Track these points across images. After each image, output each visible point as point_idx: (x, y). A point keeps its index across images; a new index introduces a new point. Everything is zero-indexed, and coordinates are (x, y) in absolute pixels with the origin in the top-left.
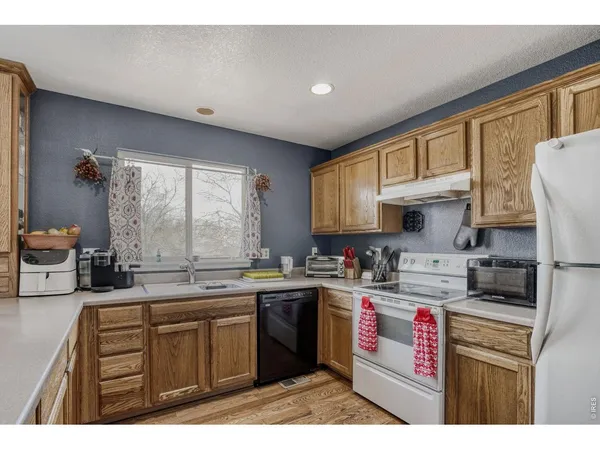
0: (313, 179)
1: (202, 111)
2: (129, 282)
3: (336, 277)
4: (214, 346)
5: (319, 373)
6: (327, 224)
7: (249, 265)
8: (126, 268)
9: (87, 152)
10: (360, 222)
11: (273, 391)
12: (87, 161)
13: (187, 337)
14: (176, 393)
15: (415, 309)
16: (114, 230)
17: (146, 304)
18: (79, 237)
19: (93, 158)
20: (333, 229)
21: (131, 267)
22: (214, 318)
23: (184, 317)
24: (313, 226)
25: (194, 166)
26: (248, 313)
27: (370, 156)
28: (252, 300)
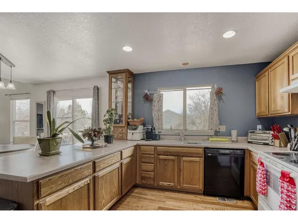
0: (257, 82)
1: (184, 64)
2: (158, 138)
3: (267, 144)
4: (182, 168)
5: (246, 202)
6: (263, 110)
7: (213, 134)
8: (157, 133)
9: (146, 91)
10: (279, 108)
11: (210, 199)
12: (146, 95)
13: (170, 163)
14: (165, 184)
15: (280, 170)
16: (154, 119)
17: (156, 146)
18: (144, 121)
19: (148, 93)
20: (264, 114)
21: (159, 132)
22: (182, 156)
23: (169, 154)
24: (257, 113)
25: (187, 89)
26: (199, 157)
27: (283, 61)
28: (201, 151)
